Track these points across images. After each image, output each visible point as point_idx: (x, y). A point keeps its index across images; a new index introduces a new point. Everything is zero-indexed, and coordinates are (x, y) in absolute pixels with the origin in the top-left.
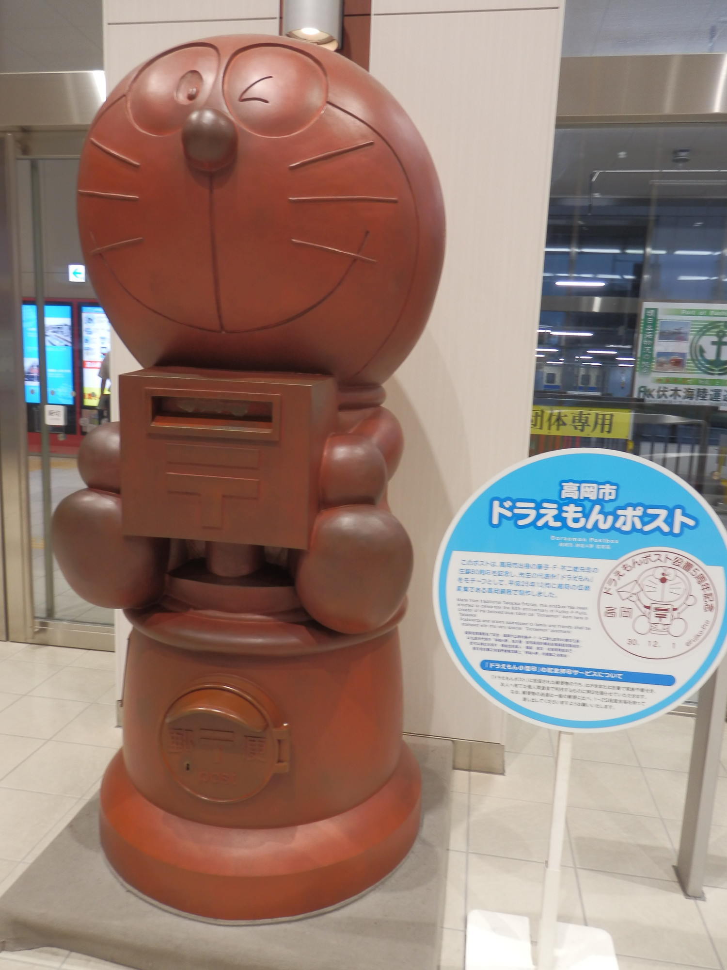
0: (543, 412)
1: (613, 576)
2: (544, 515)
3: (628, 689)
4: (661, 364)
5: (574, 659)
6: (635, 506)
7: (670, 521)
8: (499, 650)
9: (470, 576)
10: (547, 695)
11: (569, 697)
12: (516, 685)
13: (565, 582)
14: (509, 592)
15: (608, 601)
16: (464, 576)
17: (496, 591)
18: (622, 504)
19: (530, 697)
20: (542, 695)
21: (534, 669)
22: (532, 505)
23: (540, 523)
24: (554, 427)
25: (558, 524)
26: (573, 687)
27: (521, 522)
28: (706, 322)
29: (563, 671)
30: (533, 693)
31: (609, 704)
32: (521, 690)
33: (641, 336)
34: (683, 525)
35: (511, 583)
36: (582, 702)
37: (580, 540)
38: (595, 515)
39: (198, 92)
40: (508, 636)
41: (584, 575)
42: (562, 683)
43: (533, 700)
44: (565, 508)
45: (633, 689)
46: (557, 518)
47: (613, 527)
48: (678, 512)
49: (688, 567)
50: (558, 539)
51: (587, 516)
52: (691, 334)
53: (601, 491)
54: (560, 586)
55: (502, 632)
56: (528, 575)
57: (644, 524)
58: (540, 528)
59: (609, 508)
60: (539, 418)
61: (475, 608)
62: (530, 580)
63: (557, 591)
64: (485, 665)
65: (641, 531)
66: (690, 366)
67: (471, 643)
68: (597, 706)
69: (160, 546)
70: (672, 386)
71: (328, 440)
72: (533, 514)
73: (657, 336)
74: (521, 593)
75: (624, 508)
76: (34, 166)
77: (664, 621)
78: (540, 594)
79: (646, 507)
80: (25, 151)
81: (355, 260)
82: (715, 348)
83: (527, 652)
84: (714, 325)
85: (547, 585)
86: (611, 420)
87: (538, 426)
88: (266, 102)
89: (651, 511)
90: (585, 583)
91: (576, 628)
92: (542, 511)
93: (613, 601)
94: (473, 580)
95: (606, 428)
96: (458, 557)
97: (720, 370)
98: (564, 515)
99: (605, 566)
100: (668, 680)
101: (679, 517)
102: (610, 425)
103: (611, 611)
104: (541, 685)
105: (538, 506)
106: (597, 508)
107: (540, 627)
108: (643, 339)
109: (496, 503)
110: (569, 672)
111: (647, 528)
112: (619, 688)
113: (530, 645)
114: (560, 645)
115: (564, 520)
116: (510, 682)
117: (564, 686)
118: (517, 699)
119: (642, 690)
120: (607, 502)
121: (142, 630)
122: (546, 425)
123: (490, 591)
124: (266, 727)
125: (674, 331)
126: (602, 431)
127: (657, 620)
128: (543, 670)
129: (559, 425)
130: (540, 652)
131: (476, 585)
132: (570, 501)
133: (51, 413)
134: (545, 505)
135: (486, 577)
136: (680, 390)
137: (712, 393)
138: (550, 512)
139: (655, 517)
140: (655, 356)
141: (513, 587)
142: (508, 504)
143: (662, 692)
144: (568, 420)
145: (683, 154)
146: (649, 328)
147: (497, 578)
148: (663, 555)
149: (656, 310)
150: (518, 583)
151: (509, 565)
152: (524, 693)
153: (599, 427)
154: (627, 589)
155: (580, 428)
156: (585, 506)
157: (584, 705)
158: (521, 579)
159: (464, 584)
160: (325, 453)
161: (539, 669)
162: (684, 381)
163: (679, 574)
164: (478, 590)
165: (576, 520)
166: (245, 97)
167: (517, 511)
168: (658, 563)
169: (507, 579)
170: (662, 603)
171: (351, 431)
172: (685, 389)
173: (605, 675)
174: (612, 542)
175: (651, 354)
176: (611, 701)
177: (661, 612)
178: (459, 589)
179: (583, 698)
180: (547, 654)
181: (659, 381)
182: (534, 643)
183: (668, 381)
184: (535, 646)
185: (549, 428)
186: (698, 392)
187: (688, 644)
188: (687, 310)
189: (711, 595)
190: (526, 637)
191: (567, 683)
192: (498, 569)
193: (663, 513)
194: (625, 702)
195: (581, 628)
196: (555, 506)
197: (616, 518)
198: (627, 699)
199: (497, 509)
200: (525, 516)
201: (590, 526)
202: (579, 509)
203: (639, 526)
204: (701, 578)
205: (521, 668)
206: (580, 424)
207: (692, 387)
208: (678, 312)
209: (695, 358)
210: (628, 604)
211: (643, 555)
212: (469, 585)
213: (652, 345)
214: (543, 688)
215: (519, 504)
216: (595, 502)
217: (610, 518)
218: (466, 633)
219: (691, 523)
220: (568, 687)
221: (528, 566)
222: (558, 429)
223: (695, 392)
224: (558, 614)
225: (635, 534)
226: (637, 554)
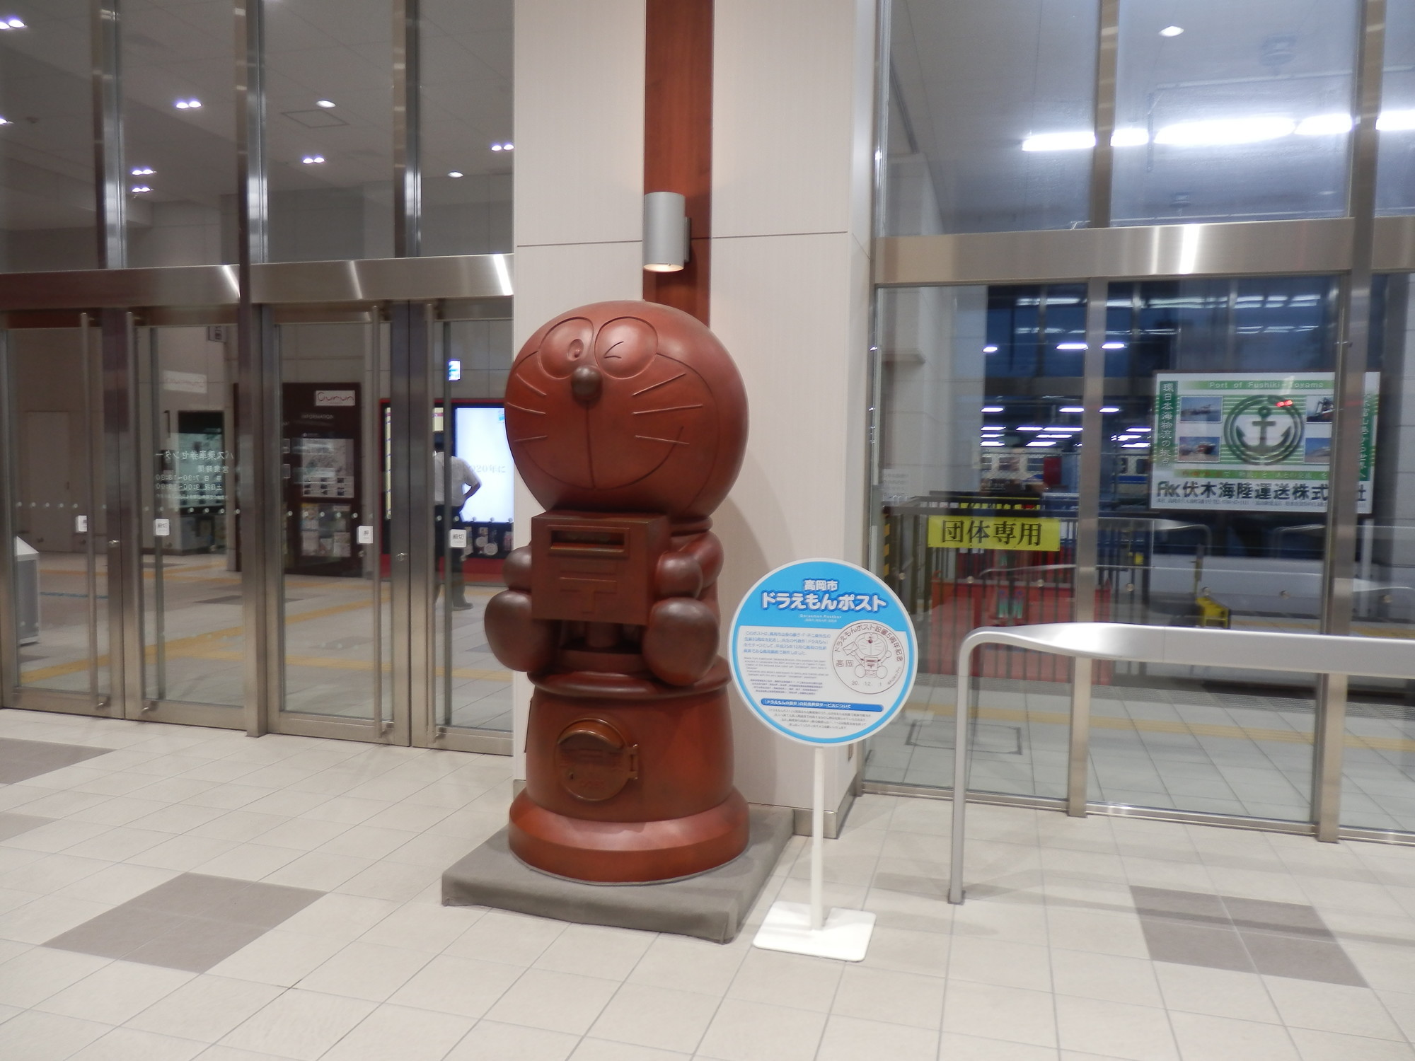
0: (962, 523)
1: (839, 640)
2: (795, 601)
3: (855, 715)
4: (1185, 452)
5: (820, 696)
6: (850, 594)
7: (870, 602)
8: (773, 692)
9: (752, 642)
10: (805, 721)
11: (819, 722)
12: (785, 715)
13: (810, 644)
14: (776, 652)
15: (838, 656)
16: (748, 642)
17: (769, 652)
18: (841, 593)
19: (793, 723)
20: (802, 721)
21: (795, 703)
22: (788, 595)
23: (793, 606)
24: (975, 540)
25: (804, 607)
26: (820, 715)
27: (781, 606)
28: (1243, 396)
29: (813, 704)
30: (796, 720)
31: (843, 726)
32: (788, 718)
33: (1157, 417)
34: (879, 606)
35: (777, 646)
36: (827, 725)
37: (818, 617)
38: (826, 601)
39: (580, 352)
40: (778, 681)
41: (822, 639)
42: (814, 712)
43: (796, 725)
44: (808, 596)
45: (858, 715)
46: (803, 603)
47: (836, 609)
48: (876, 597)
49: (884, 632)
50: (805, 616)
51: (821, 601)
52: (1224, 413)
53: (829, 585)
54: (808, 647)
55: (774, 679)
56: (788, 641)
57: (856, 606)
58: (793, 609)
59: (834, 596)
60: (958, 530)
61: (755, 664)
62: (789, 644)
63: (806, 651)
64: (764, 702)
65: (853, 610)
66: (1225, 455)
67: (755, 687)
68: (836, 727)
69: (554, 626)
70: (1203, 481)
71: (661, 557)
72: (788, 601)
73: (1178, 417)
74: (784, 652)
75: (842, 595)
76: (446, 325)
77: (873, 668)
78: (796, 653)
79: (856, 595)
80: (440, 316)
81: (674, 445)
82: (1257, 429)
83: (790, 692)
84: (1255, 400)
85: (800, 647)
86: (1039, 530)
87: (958, 538)
88: (620, 358)
89: (859, 597)
90: (823, 645)
91: (819, 675)
92: (794, 599)
93: (840, 656)
94: (754, 645)
95: (1034, 540)
96: (744, 630)
97: (1266, 459)
98: (807, 601)
99: (834, 633)
100: (878, 708)
101: (876, 601)
102: (1038, 536)
103: (840, 663)
104: (801, 714)
105: (791, 597)
106: (827, 596)
107: (797, 675)
108: (1160, 421)
109: (765, 594)
110: (817, 705)
111: (858, 608)
112: (849, 715)
113: (791, 687)
114: (810, 687)
115: (807, 604)
116: (781, 713)
117: (815, 715)
118: (785, 725)
119: (864, 715)
120: (832, 591)
121: (542, 688)
122: (966, 537)
123: (765, 652)
124: (622, 747)
125: (1203, 409)
126: (1030, 543)
127: (868, 668)
128: (800, 704)
129: (980, 538)
130: (799, 692)
131: (756, 648)
132: (809, 592)
133: (455, 537)
134: (795, 594)
135: (762, 642)
136: (1214, 486)
137: (1258, 488)
138: (798, 598)
139: (862, 601)
140: (1177, 442)
141: (779, 649)
142: (772, 594)
143: (876, 716)
144: (990, 531)
145: (1181, 198)
146: (1167, 406)
147: (769, 643)
148: (869, 625)
149: (1175, 384)
150: (782, 646)
151: (776, 634)
152: (790, 720)
153: (1026, 539)
154: (849, 647)
155: (1004, 540)
156: (820, 595)
157: (828, 727)
158: (784, 643)
159: (748, 648)
160: (659, 564)
161: (798, 704)
162: (1219, 474)
163: (880, 637)
164: (757, 651)
165: (814, 604)
166: (608, 355)
167: (778, 599)
168: (865, 631)
169: (775, 644)
170: (870, 656)
171: (681, 550)
172: (1221, 483)
173: (839, 706)
174: (838, 617)
175: (1172, 441)
176: (845, 723)
177: (871, 662)
178: (745, 651)
179: (827, 723)
180: (803, 693)
181: (1186, 473)
182: (795, 686)
183: (1197, 473)
184: (795, 688)
185: (971, 541)
186: (1239, 488)
187: (889, 683)
188: (1216, 382)
189: (900, 650)
190: (789, 682)
191: (817, 713)
192: (768, 637)
193: (866, 598)
194: (854, 724)
195: (822, 675)
196: (801, 595)
197: (839, 602)
198: (855, 722)
199: (766, 598)
200: (783, 603)
201: (823, 608)
202: (816, 597)
203: (853, 607)
204: (893, 640)
205: (787, 703)
206: (1004, 535)
207: (1230, 481)
208: (1204, 385)
209: (1231, 443)
210: (850, 658)
211: (857, 625)
212: (751, 648)
213: (1172, 429)
214: (802, 716)
215: (779, 595)
216: (826, 592)
217: (835, 602)
218: (752, 680)
219: (884, 604)
220: (818, 715)
221: (787, 635)
222: (980, 542)
223: (1235, 488)
224: (807, 666)
225: (851, 612)
226: (853, 625)
